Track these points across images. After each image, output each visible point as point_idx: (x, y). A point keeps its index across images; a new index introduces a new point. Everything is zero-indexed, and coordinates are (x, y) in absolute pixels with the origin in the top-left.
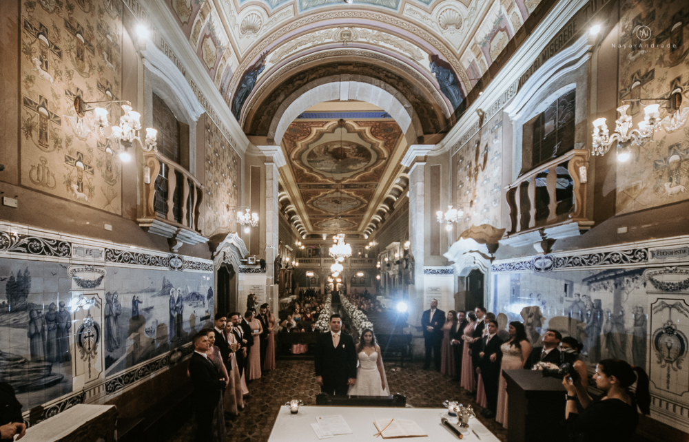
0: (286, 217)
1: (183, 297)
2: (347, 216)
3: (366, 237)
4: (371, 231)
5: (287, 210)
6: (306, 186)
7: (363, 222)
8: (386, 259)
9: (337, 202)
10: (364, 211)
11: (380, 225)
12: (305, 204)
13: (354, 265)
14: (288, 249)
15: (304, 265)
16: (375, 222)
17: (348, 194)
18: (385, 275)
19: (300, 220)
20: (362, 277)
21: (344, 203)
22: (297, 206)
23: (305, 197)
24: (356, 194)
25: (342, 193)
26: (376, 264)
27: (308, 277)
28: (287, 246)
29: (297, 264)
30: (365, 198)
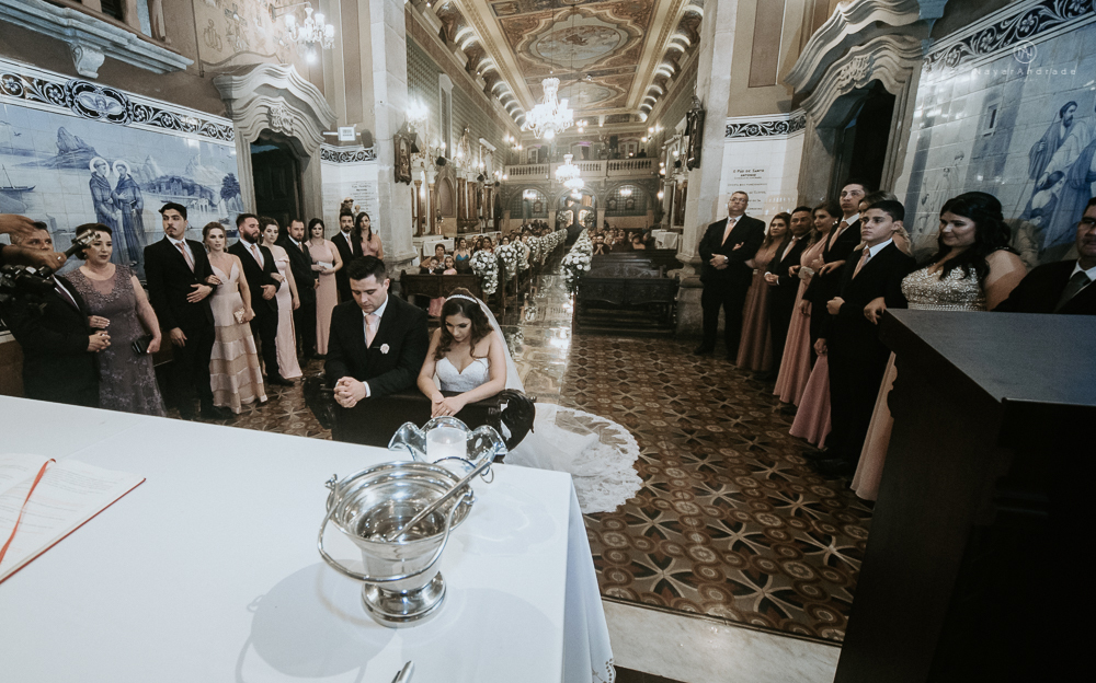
0: (480, 84)
1: (138, 182)
2: (602, 73)
3: (644, 117)
4: (652, 103)
5: (480, 70)
6: (509, 8)
7: (637, 85)
8: (676, 154)
9: (576, 40)
10: (635, 55)
11: (670, 86)
12: (515, 53)
13: (613, 173)
14: (484, 147)
15: (518, 178)
16: (661, 80)
17: (598, 16)
18: (672, 187)
19: (511, 91)
20: (630, 198)
21: (593, 40)
22: (499, 60)
23: (512, 34)
24: (615, 13)
25: (584, 16)
26: (659, 168)
27: (526, 200)
28: (481, 140)
29: (505, 177)
30: (635, 22)
